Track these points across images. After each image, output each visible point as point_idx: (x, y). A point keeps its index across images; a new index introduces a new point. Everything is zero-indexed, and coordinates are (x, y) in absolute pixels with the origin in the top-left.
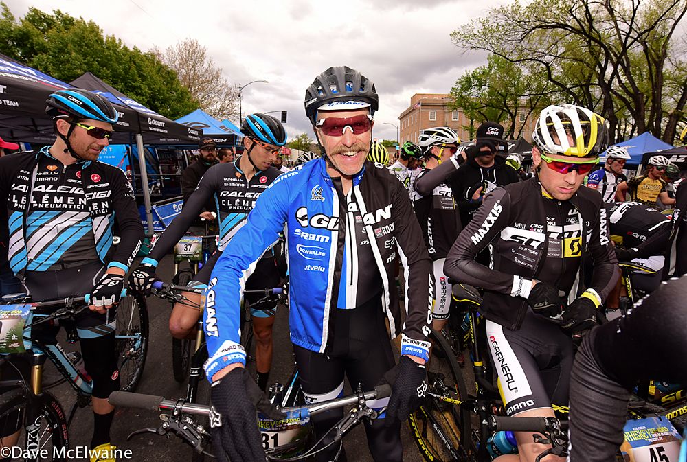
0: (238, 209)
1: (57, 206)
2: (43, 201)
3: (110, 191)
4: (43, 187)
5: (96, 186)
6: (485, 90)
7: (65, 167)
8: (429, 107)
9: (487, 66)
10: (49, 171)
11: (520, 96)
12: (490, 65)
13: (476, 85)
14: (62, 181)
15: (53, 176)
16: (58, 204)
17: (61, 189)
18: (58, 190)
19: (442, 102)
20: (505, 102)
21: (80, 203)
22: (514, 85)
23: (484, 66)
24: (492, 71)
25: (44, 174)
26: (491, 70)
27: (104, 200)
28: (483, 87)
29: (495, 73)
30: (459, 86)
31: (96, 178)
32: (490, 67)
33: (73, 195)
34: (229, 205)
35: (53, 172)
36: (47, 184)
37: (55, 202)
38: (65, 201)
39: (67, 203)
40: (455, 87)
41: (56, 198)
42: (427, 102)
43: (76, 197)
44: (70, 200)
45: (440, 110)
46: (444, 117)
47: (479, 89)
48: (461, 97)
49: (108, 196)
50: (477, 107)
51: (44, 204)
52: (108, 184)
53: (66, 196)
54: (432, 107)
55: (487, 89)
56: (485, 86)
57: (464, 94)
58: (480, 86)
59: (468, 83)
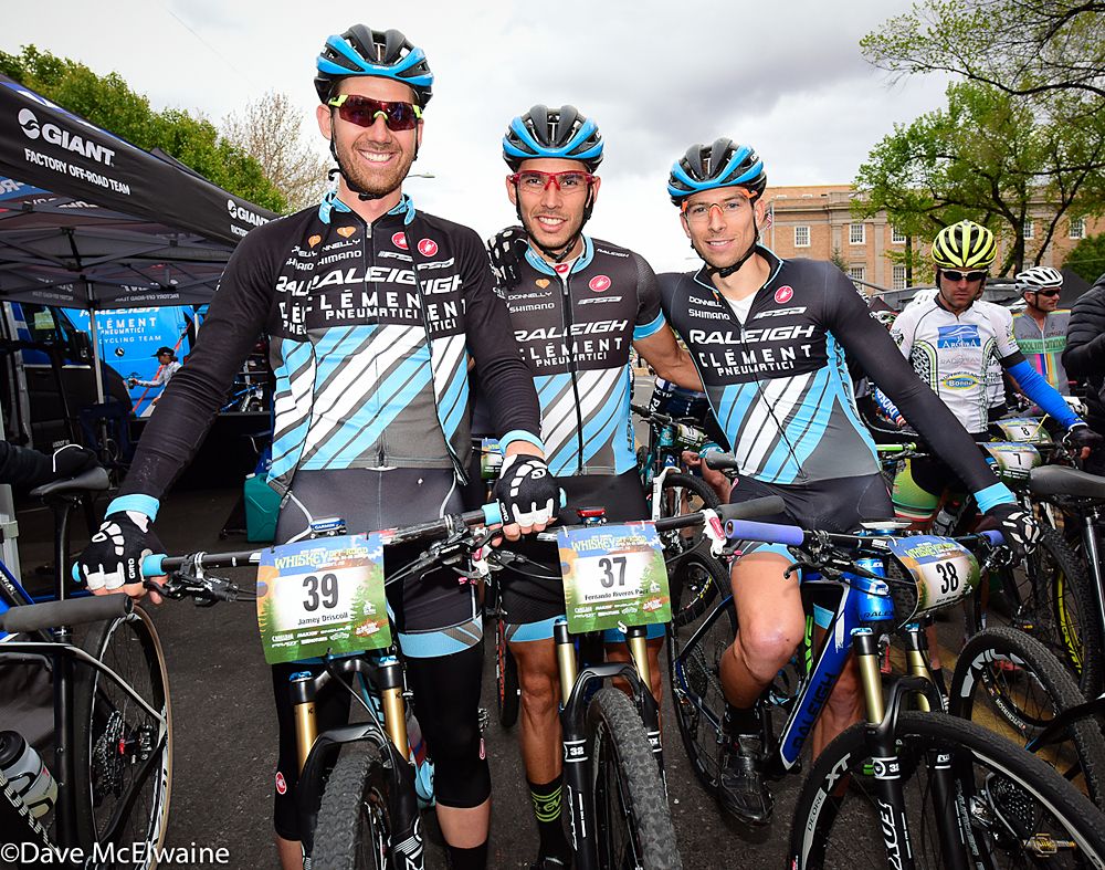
0: (554, 363)
1: (370, 314)
2: (344, 305)
3: (457, 277)
4: (339, 273)
5: (431, 265)
6: (944, 165)
7: (369, 225)
8: (793, 217)
9: (946, 111)
10: (343, 239)
11: (1032, 175)
12: (952, 108)
13: (920, 156)
14: (371, 259)
15: (353, 248)
16: (372, 308)
17: (373, 274)
18: (368, 278)
19: (823, 203)
20: (995, 192)
21: (410, 305)
22: (1013, 152)
23: (939, 110)
24: (961, 122)
25: (335, 246)
26: (956, 119)
27: (447, 297)
28: (938, 159)
29: (967, 125)
30: (878, 162)
31: (428, 248)
32: (955, 112)
33: (394, 286)
34: (533, 357)
35: (350, 239)
36: (343, 266)
37: (364, 305)
38: (382, 302)
39: (385, 306)
40: (868, 163)
41: (365, 295)
42: (789, 204)
43: (402, 290)
44: (391, 297)
45: (820, 222)
46: (830, 237)
47: (930, 165)
48: (884, 186)
49: (455, 288)
50: (925, 205)
51: (346, 309)
52: (452, 261)
53: (382, 289)
54: (801, 217)
55: (948, 164)
56: (943, 156)
57: (892, 179)
58: (932, 156)
59: (900, 151)
